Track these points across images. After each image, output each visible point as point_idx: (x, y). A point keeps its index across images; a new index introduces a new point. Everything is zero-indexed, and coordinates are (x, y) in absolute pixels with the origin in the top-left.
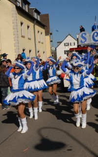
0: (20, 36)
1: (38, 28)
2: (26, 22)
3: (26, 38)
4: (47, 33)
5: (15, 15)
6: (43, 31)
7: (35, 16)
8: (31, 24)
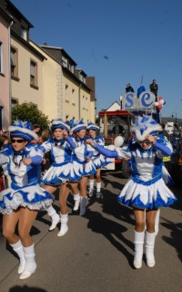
0: (64, 101)
1: (83, 92)
2: (72, 85)
3: (70, 103)
4: (93, 99)
5: (60, 77)
6: (88, 96)
7: (81, 78)
8: (76, 88)
